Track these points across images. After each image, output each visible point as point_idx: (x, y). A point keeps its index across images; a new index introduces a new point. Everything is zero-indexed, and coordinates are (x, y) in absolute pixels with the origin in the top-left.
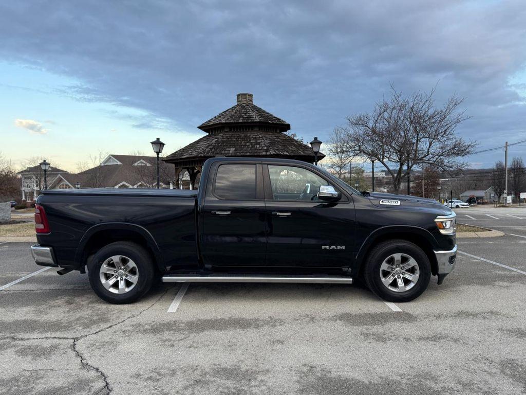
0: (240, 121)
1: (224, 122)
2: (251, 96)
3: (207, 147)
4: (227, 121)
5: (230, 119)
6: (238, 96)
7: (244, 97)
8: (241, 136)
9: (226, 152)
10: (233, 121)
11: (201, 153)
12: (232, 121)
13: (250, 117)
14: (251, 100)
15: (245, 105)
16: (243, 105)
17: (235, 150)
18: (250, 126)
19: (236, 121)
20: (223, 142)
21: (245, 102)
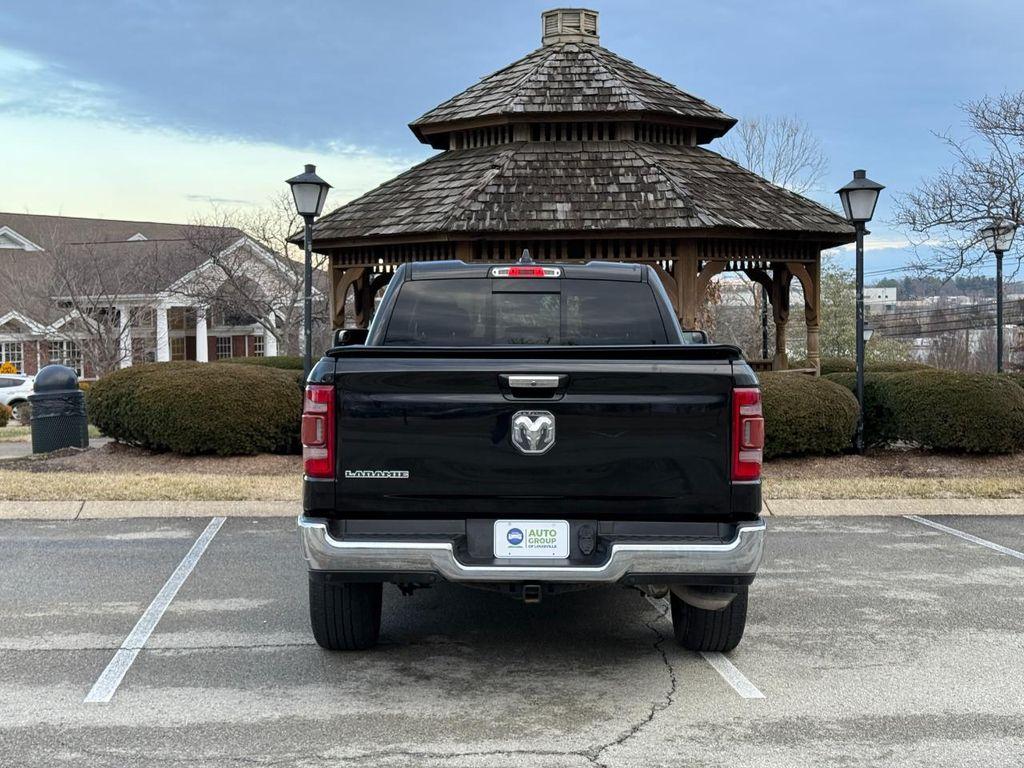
0: (578, 108)
1: (519, 109)
2: (592, 16)
3: (473, 197)
4: (531, 108)
5: (538, 100)
6: (549, 16)
7: (570, 21)
8: (578, 160)
9: (545, 215)
10: (553, 109)
11: (457, 219)
12: (547, 108)
13: (606, 94)
14: (594, 33)
15: (576, 50)
16: (568, 48)
17: (574, 210)
18: (604, 124)
19: (561, 108)
20: (523, 181)
21: (575, 39)
